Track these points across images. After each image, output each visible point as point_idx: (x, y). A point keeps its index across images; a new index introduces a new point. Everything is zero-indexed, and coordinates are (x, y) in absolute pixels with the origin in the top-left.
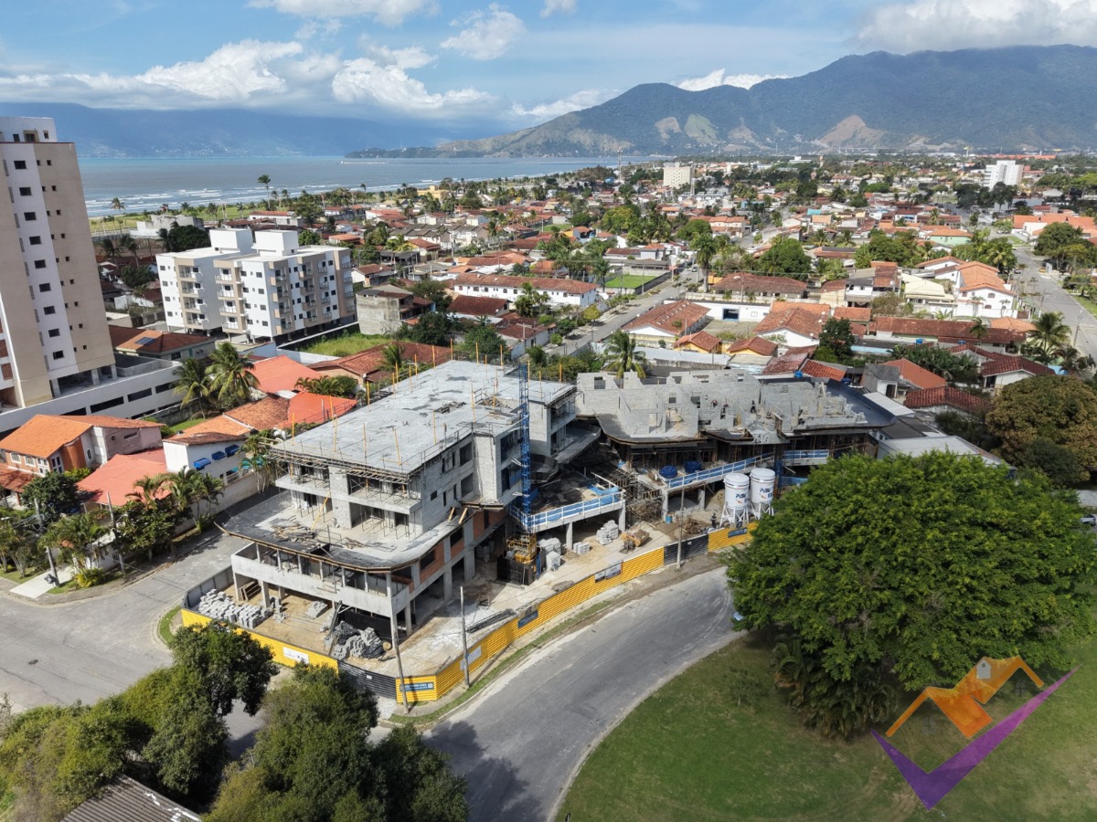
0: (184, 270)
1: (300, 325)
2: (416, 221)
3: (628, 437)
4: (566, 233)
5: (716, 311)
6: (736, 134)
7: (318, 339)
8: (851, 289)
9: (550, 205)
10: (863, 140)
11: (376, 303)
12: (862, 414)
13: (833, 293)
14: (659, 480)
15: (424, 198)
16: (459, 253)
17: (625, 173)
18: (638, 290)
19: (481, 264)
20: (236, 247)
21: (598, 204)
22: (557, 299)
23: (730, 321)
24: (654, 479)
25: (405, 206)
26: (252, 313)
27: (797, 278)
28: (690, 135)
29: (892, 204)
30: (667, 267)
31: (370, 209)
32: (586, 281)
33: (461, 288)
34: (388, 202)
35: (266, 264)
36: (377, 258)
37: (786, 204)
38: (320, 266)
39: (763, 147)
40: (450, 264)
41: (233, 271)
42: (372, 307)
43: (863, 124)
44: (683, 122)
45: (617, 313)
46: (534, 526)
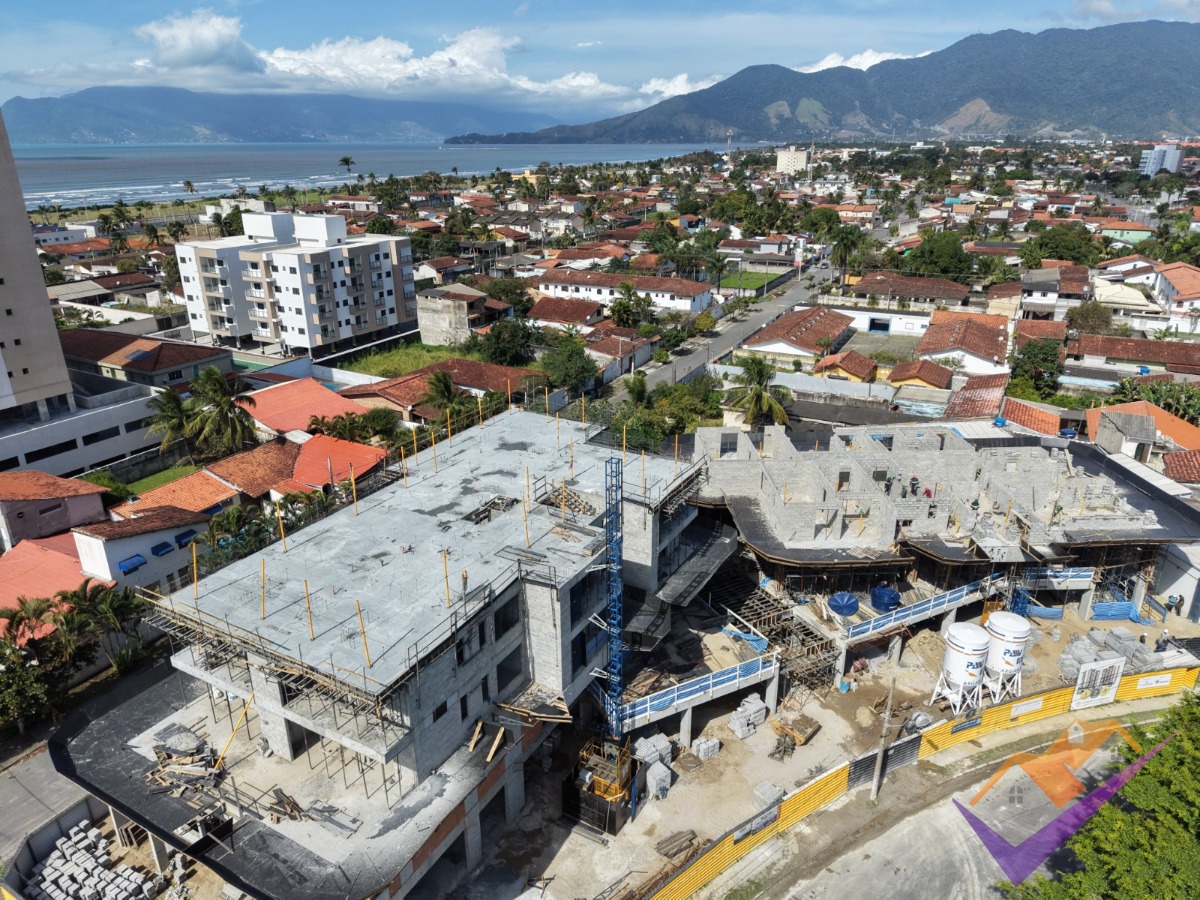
0: (207, 264)
1: (346, 333)
2: (506, 208)
3: (780, 546)
4: (673, 222)
5: (861, 321)
6: (850, 119)
7: (367, 351)
8: (1030, 295)
9: (654, 192)
10: (987, 126)
11: (440, 307)
12: (1150, 513)
13: (1005, 300)
14: (830, 620)
15: (518, 183)
16: (549, 244)
17: (734, 158)
18: (760, 291)
19: (574, 258)
20: (272, 235)
21: (707, 190)
22: (662, 302)
23: (879, 334)
24: (821, 617)
25: (497, 191)
26: (286, 318)
27: (955, 280)
28: (802, 121)
29: (1040, 193)
30: (791, 263)
31: (458, 195)
32: (697, 280)
33: (547, 288)
34: (479, 187)
35: (301, 257)
36: (455, 250)
37: (917, 192)
38: (373, 259)
39: (878, 134)
40: (538, 257)
41: (261, 265)
42: (435, 311)
43: (988, 108)
44: (794, 106)
45: (734, 320)
46: (628, 721)
